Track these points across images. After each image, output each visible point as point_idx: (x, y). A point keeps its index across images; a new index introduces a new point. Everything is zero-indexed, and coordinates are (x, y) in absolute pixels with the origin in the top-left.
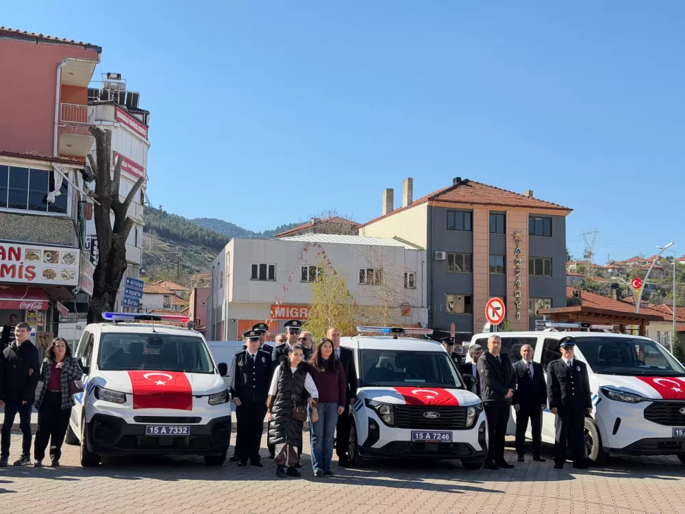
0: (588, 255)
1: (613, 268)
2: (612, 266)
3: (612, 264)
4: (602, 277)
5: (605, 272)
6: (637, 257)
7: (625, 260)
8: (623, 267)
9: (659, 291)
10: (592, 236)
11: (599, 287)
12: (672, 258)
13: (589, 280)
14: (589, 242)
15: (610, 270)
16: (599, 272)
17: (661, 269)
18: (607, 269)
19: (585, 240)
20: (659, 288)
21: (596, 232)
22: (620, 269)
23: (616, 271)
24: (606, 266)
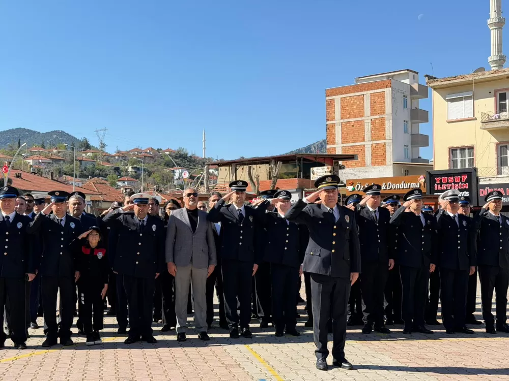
0: (103, 146)
1: (119, 156)
2: (118, 154)
3: (118, 153)
4: (109, 162)
5: (112, 158)
6: (137, 149)
7: (128, 150)
8: (126, 155)
9: (147, 173)
10: (102, 132)
11: (105, 169)
12: (161, 149)
13: (99, 164)
14: (101, 137)
15: (117, 157)
16: (108, 158)
17: (151, 157)
18: (114, 156)
19: (98, 135)
20: (148, 171)
21: (105, 130)
22: (123, 156)
23: (121, 157)
24: (114, 154)
